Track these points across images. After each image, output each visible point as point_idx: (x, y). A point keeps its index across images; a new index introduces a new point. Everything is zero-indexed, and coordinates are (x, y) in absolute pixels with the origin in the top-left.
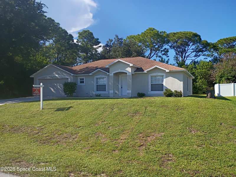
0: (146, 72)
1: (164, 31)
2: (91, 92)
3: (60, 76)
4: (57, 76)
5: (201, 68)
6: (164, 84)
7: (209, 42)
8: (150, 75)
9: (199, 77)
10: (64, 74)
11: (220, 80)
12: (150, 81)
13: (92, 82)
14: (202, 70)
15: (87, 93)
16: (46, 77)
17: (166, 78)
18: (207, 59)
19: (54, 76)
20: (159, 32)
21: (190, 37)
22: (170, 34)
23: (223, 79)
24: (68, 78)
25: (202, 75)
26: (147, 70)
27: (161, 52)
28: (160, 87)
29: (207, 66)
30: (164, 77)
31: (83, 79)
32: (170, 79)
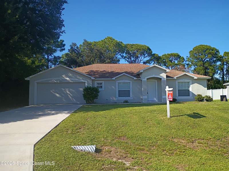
0: (176, 78)
2: (111, 98)
3: (72, 79)
4: (68, 79)
6: (190, 89)
8: (177, 81)
10: (78, 77)
12: (177, 87)
13: (113, 87)
15: (107, 99)
16: (50, 80)
17: (192, 84)
19: (62, 79)
24: (85, 83)
26: (176, 77)
28: (187, 93)
30: (191, 83)
31: (101, 84)
32: (196, 85)
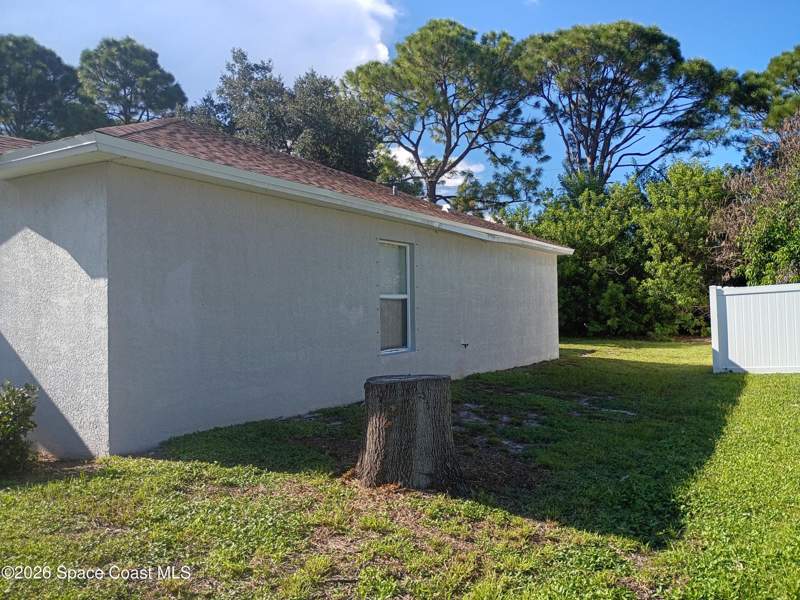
1: (498, 32)
5: (668, 199)
7: (718, 68)
9: (655, 251)
11: (761, 265)
14: (672, 212)
18: (708, 154)
20: (478, 41)
21: (617, 47)
22: (525, 43)
23: (780, 255)
25: (675, 236)
27: (508, 139)
29: (698, 190)
